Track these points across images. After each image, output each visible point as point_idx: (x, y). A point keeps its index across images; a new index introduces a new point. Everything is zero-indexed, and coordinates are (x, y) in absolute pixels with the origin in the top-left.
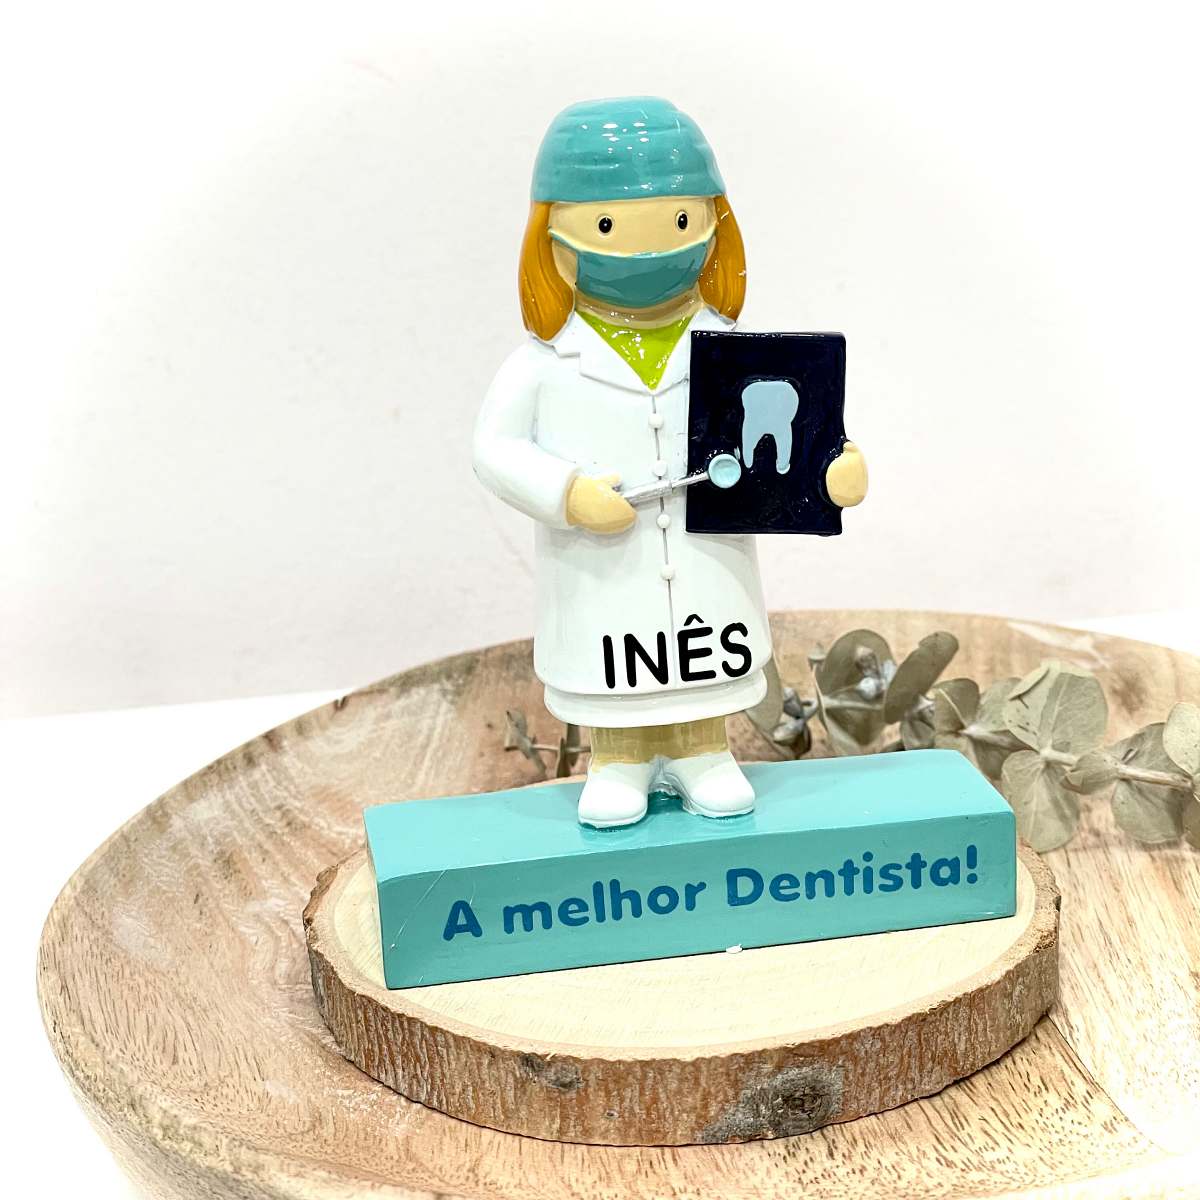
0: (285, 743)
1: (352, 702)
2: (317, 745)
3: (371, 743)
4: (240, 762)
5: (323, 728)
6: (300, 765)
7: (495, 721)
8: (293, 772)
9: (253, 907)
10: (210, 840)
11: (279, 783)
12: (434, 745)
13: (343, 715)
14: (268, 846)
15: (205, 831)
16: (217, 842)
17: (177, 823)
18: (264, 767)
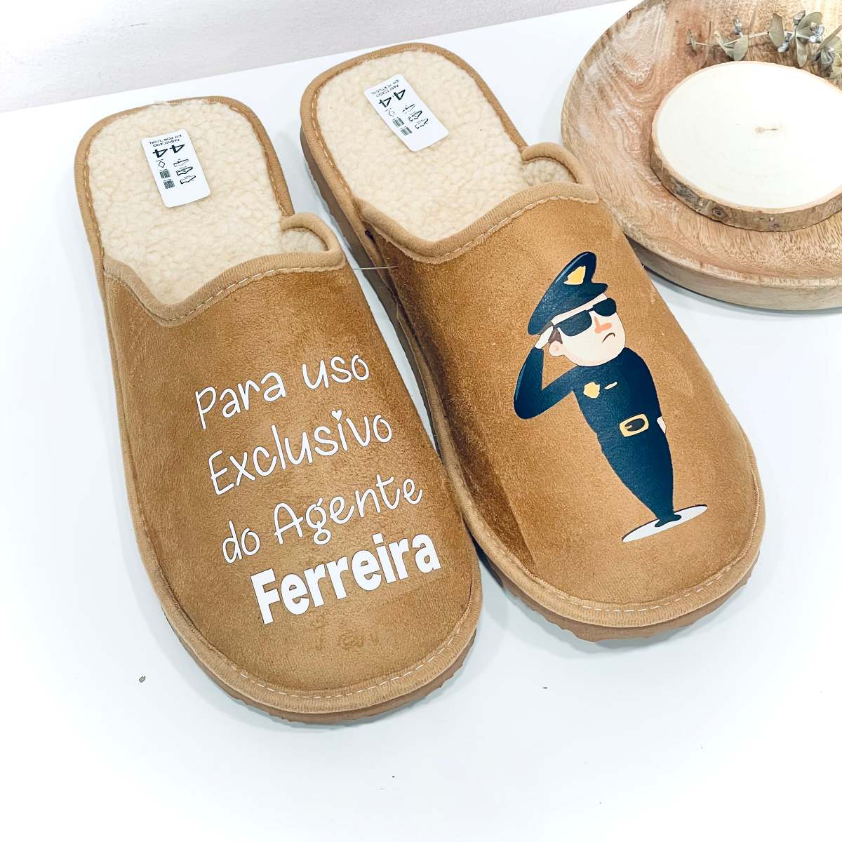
0: (613, 36)
1: (633, 14)
2: (622, 35)
3: (639, 32)
4: (601, 47)
5: (624, 27)
6: (618, 45)
7: (678, 19)
8: (616, 49)
9: (612, 113)
10: (596, 83)
11: (612, 53)
12: (659, 32)
13: (630, 21)
14: (612, 84)
15: (594, 80)
16: (598, 84)
17: (586, 77)
18: (607, 48)
